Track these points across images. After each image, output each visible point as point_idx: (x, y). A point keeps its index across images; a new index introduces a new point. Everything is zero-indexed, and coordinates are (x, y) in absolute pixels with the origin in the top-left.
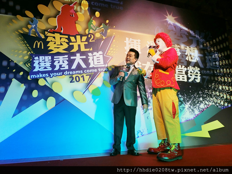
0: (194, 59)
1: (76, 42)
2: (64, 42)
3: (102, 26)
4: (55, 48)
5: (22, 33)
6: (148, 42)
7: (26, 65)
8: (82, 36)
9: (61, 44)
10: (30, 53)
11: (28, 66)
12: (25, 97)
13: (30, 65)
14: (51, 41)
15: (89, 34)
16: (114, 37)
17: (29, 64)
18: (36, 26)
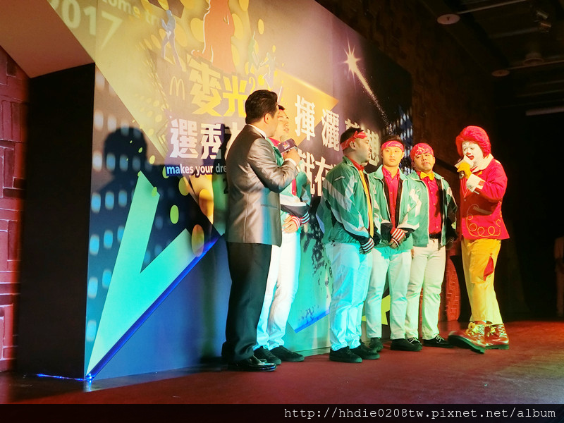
0: (374, 160)
1: (232, 92)
2: (215, 88)
3: (267, 59)
4: (202, 101)
5: (151, 48)
6: (323, 110)
7: (160, 138)
8: (240, 78)
9: (211, 95)
10: (165, 108)
11: (162, 143)
12: (160, 224)
13: (164, 140)
14: (197, 82)
15: (250, 75)
16: (283, 89)
17: (163, 136)
18: (172, 35)
